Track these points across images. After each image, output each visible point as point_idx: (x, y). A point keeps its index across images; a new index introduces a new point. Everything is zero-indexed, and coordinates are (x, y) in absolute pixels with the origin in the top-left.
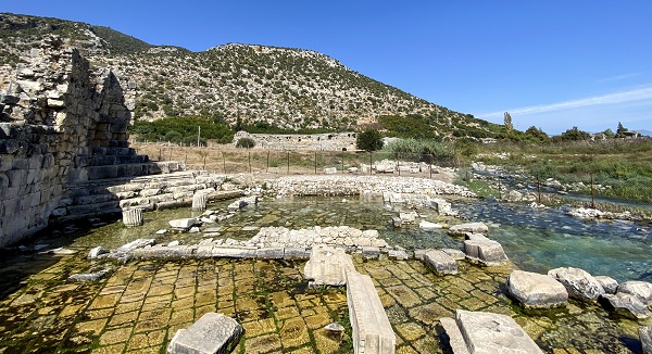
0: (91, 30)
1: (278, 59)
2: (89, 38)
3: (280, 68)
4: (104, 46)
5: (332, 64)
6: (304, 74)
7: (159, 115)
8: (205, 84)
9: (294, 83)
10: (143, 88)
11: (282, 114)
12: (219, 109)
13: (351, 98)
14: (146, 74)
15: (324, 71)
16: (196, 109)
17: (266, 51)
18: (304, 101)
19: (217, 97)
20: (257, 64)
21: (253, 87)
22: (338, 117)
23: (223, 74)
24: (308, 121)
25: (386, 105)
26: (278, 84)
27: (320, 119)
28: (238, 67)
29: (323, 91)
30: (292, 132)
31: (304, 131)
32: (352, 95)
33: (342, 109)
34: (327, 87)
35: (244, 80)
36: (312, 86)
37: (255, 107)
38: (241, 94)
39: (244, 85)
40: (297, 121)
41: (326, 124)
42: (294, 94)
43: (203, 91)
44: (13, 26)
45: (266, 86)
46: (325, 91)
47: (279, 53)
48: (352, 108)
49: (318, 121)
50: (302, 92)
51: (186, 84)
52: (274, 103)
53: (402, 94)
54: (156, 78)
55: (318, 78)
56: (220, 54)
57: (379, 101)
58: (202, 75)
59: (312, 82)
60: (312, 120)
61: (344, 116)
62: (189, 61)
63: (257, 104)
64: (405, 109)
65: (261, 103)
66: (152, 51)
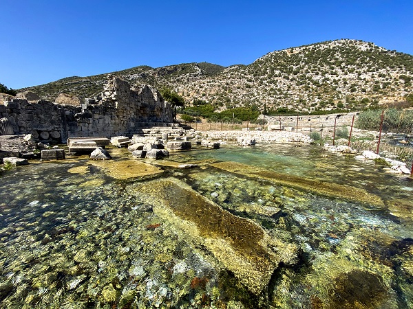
0: (198, 66)
1: (306, 56)
2: (197, 70)
3: (307, 63)
4: (203, 74)
5: (363, 48)
6: (328, 63)
7: (224, 109)
8: (248, 86)
9: (317, 74)
10: (217, 94)
11: (301, 101)
12: (256, 103)
13: (376, 79)
14: (219, 86)
15: (351, 56)
16: (243, 103)
17: (296, 51)
18: (324, 87)
19: (256, 94)
20: (284, 63)
21: (282, 83)
22: (358, 99)
23: (261, 77)
24: (323, 105)
26: (303, 77)
27: (336, 103)
28: (273, 70)
29: (347, 77)
30: (306, 114)
31: (318, 113)
32: (380, 76)
33: (364, 91)
34: (351, 72)
35: (276, 79)
36: (335, 74)
37: (280, 98)
38: (272, 90)
39: (274, 82)
40: (313, 105)
41: (340, 105)
42: (315, 83)
43: (248, 91)
44: (170, 72)
45: (292, 80)
46: (351, 76)
47: (308, 50)
48: (376, 89)
49: (333, 104)
50: (323, 81)
51: (239, 88)
52: (296, 93)
54: (223, 88)
55: (343, 64)
56: (261, 63)
58: (248, 81)
59: (337, 69)
60: (327, 103)
61: (365, 97)
62: (242, 73)
63: (282, 96)
65: (286, 94)
66: (226, 71)
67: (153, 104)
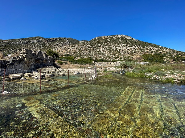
0: (67, 39)
1: (109, 39)
2: (66, 41)
3: (110, 42)
4: (69, 43)
5: (128, 38)
6: (117, 43)
7: (79, 58)
8: (89, 50)
9: (113, 46)
10: (76, 52)
11: (108, 56)
12: (92, 56)
13: (132, 49)
14: (76, 49)
15: (124, 41)
16: (87, 56)
17: (106, 37)
18: (116, 51)
19: (92, 53)
20: (102, 42)
21: (101, 49)
22: (127, 56)
23: (94, 46)
24: (115, 58)
25: (146, 51)
26: (109, 47)
27: (120, 57)
28: (98, 44)
29: (123, 48)
30: (110, 61)
31: (114, 61)
32: (133, 48)
33: (128, 53)
34: (124, 46)
35: (99, 47)
36: (119, 47)
37: (101, 55)
38: (98, 51)
39: (99, 49)
40: (112, 58)
41: (121, 58)
42: (113, 50)
43: (89, 51)
44: (53, 41)
45: (105, 48)
46: (124, 48)
47: (110, 37)
48: (132, 53)
49: (119, 58)
50: (116, 49)
51: (85, 50)
52: (106, 53)
53: (155, 46)
54: (78, 49)
55: (122, 44)
56: (94, 41)
57: (143, 49)
58: (89, 47)
59: (120, 45)
60: (117, 57)
61: (129, 55)
62: (86, 44)
63: (101, 54)
64: (154, 52)
65: (103, 53)
66: (79, 42)
67: (43, 58)
